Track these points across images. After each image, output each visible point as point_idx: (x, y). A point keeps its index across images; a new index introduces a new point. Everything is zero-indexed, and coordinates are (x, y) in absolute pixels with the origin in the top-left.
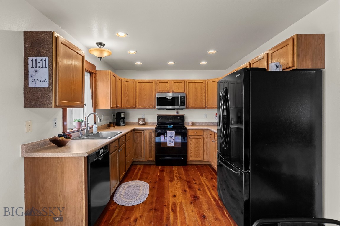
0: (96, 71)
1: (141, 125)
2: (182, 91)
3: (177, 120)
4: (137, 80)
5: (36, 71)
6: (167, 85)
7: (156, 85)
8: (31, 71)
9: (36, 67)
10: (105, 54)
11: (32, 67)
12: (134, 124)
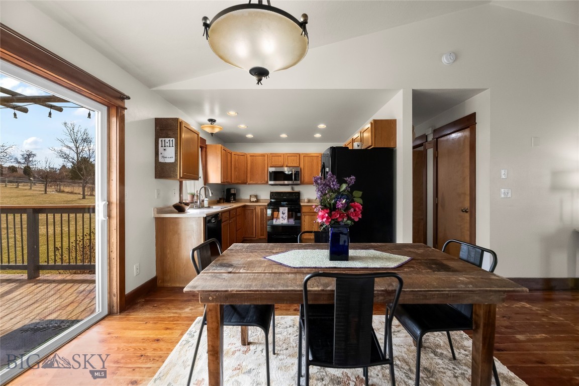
0: (206, 145)
1: (253, 202)
2: (296, 165)
3: (291, 197)
4: (249, 154)
5: (165, 150)
6: (281, 159)
7: (269, 159)
8: (161, 149)
9: (165, 146)
10: (216, 130)
11: (162, 146)
12: (246, 201)
